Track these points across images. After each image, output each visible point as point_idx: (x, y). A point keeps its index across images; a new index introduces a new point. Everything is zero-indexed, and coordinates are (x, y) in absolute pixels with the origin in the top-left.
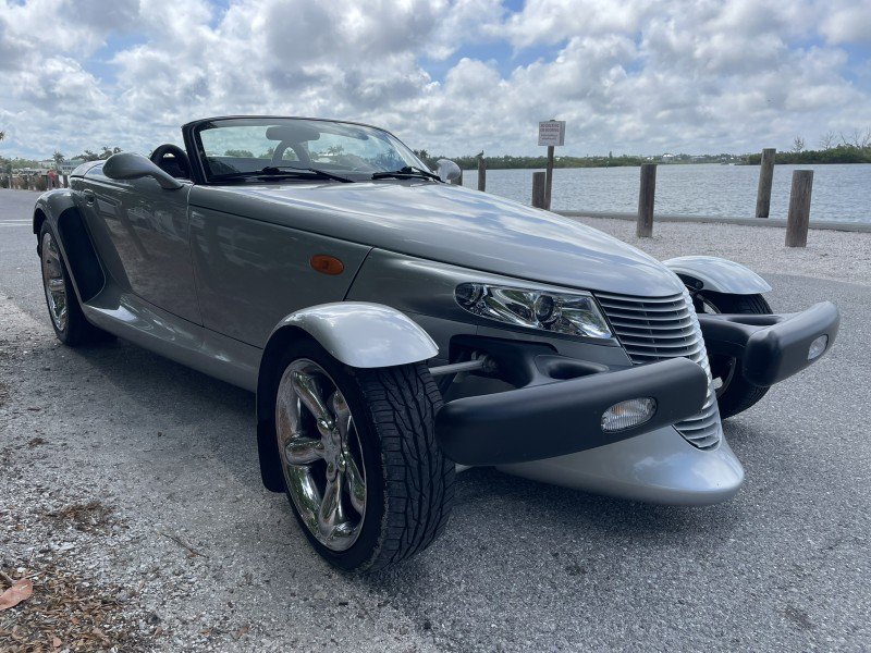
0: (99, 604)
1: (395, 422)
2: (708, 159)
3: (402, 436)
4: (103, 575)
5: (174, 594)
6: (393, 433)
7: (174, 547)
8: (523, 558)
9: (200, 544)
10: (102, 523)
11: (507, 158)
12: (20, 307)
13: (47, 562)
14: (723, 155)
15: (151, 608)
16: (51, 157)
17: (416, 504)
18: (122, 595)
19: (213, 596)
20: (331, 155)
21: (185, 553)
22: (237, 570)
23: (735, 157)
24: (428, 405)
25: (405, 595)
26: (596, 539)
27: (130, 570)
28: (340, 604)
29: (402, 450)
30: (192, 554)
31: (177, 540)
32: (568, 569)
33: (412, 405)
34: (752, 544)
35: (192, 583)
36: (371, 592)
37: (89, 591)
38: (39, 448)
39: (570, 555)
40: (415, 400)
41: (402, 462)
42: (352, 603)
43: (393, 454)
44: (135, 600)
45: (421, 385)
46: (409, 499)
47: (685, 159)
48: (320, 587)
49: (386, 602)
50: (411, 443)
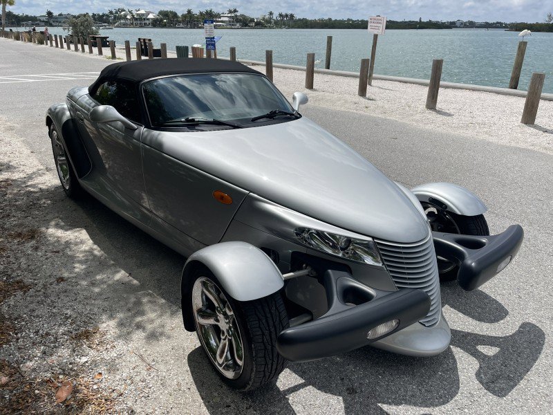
0: (103, 401)
1: (260, 327)
2: (487, 26)
3: (263, 334)
4: (104, 380)
5: (141, 396)
6: (258, 333)
7: (139, 362)
8: (324, 380)
9: (153, 361)
10: (101, 343)
11: (349, 20)
12: (39, 161)
13: (74, 370)
14: (498, 23)
15: (130, 404)
16: (45, 14)
17: (270, 366)
18: (114, 395)
19: (161, 397)
20: (229, 15)
21: (146, 366)
22: (173, 380)
23: (506, 24)
24: (277, 313)
25: (260, 403)
26: (365, 369)
27: (118, 377)
28: (227, 406)
29: (263, 342)
30: (150, 368)
31: (141, 357)
32: (348, 389)
33: (269, 315)
34: (450, 377)
35: (150, 388)
36: (243, 399)
37: (97, 391)
38: (61, 285)
39: (350, 380)
40: (271, 313)
41: (263, 347)
42: (233, 405)
43: (258, 344)
44: (121, 399)
45: (273, 302)
46: (266, 364)
47: (471, 25)
48: (216, 394)
49: (250, 406)
50: (268, 337)
